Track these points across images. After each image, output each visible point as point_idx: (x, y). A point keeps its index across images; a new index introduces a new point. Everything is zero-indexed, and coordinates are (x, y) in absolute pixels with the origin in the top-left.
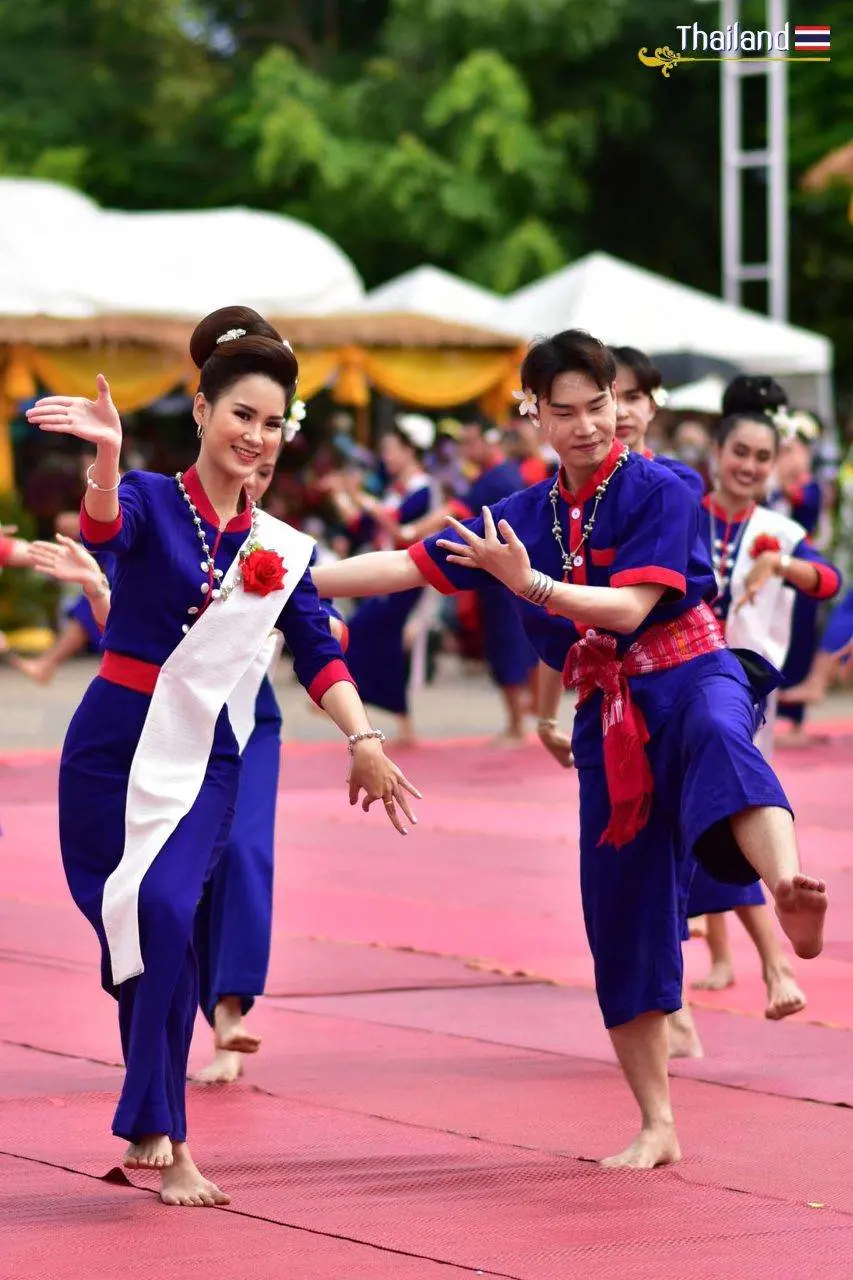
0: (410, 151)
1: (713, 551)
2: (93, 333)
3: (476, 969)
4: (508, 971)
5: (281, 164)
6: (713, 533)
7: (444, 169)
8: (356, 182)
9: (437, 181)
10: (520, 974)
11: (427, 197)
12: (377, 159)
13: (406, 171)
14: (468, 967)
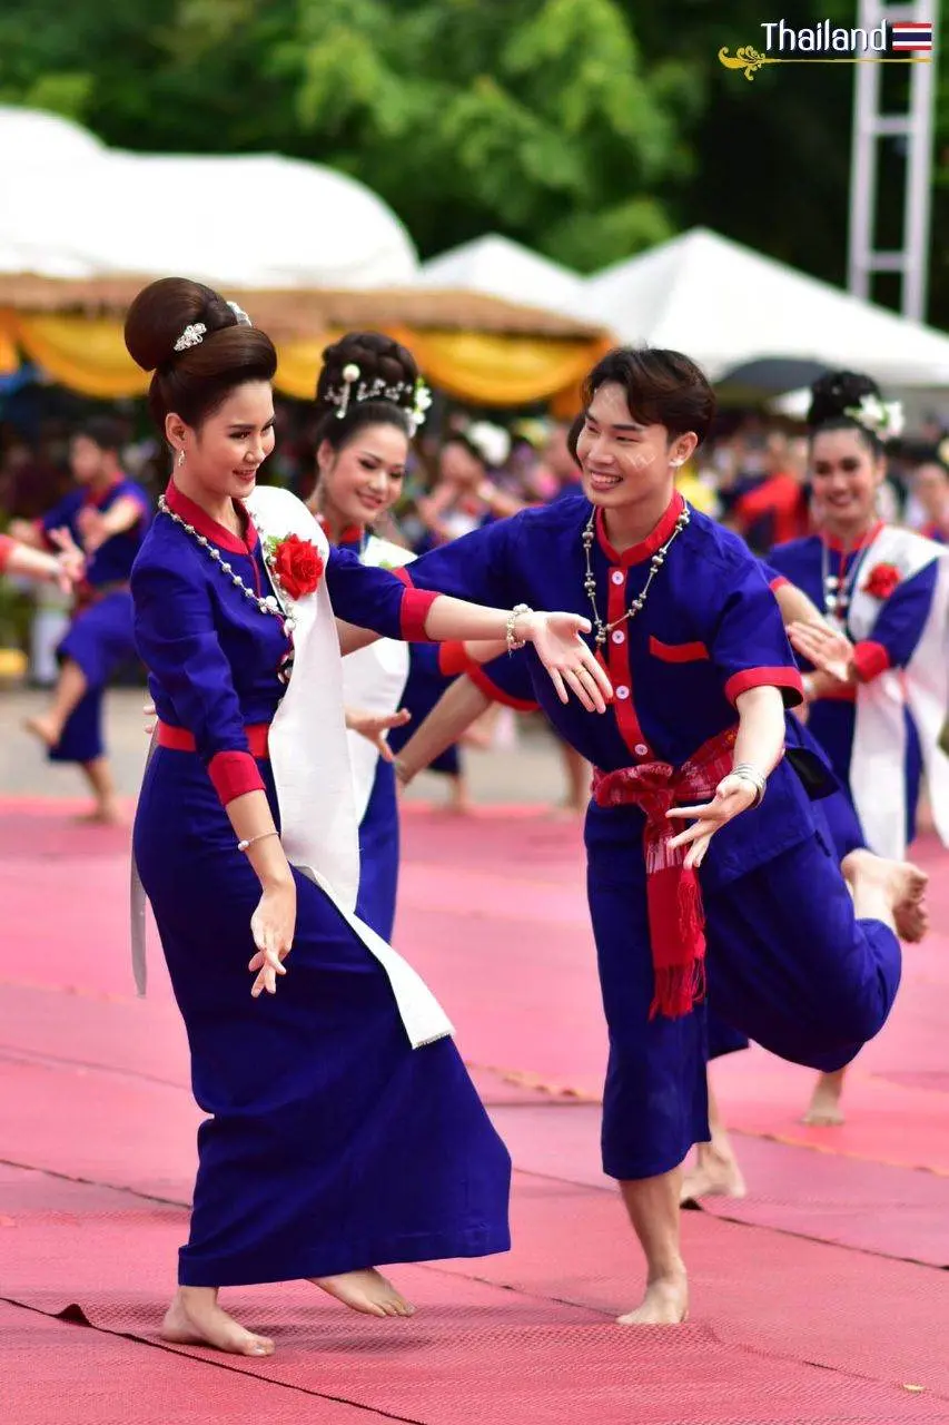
0: (487, 97)
1: (825, 591)
2: (91, 298)
3: (515, 1084)
4: (555, 1089)
5: (328, 105)
6: (825, 568)
7: (527, 122)
8: (417, 129)
9: (517, 137)
10: (569, 1093)
11: (504, 154)
12: (443, 105)
13: (479, 122)
14: (507, 1081)
